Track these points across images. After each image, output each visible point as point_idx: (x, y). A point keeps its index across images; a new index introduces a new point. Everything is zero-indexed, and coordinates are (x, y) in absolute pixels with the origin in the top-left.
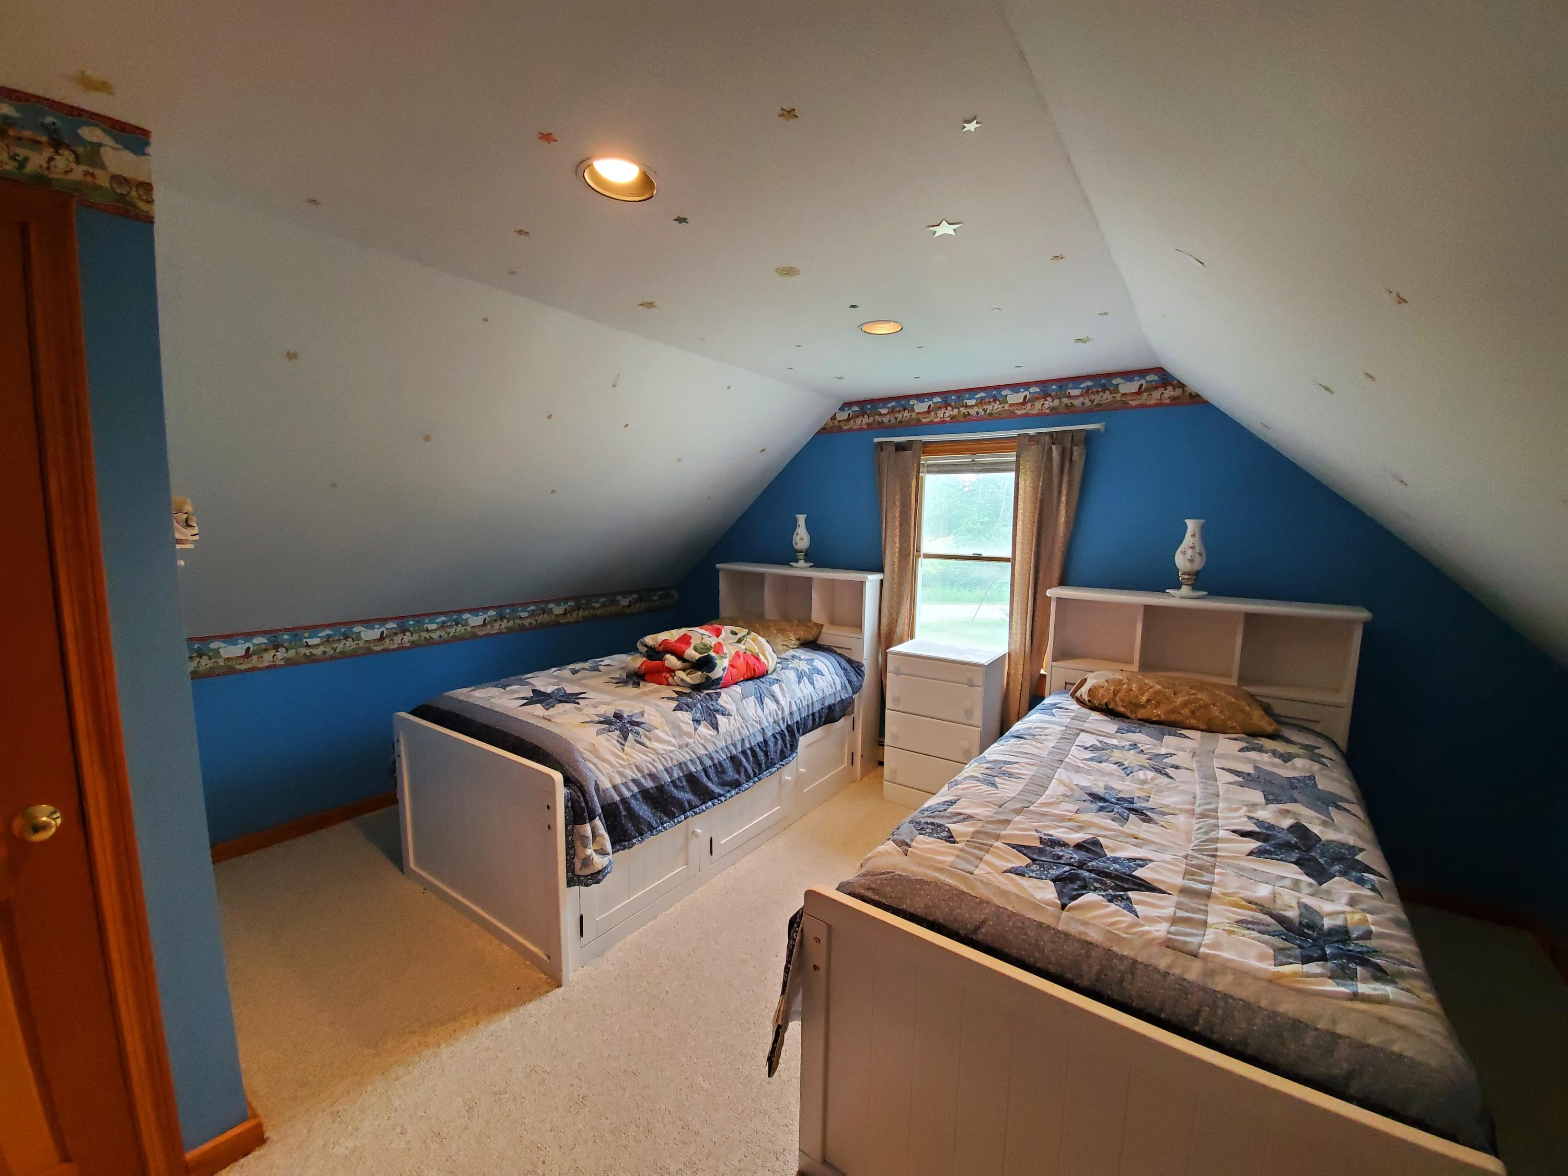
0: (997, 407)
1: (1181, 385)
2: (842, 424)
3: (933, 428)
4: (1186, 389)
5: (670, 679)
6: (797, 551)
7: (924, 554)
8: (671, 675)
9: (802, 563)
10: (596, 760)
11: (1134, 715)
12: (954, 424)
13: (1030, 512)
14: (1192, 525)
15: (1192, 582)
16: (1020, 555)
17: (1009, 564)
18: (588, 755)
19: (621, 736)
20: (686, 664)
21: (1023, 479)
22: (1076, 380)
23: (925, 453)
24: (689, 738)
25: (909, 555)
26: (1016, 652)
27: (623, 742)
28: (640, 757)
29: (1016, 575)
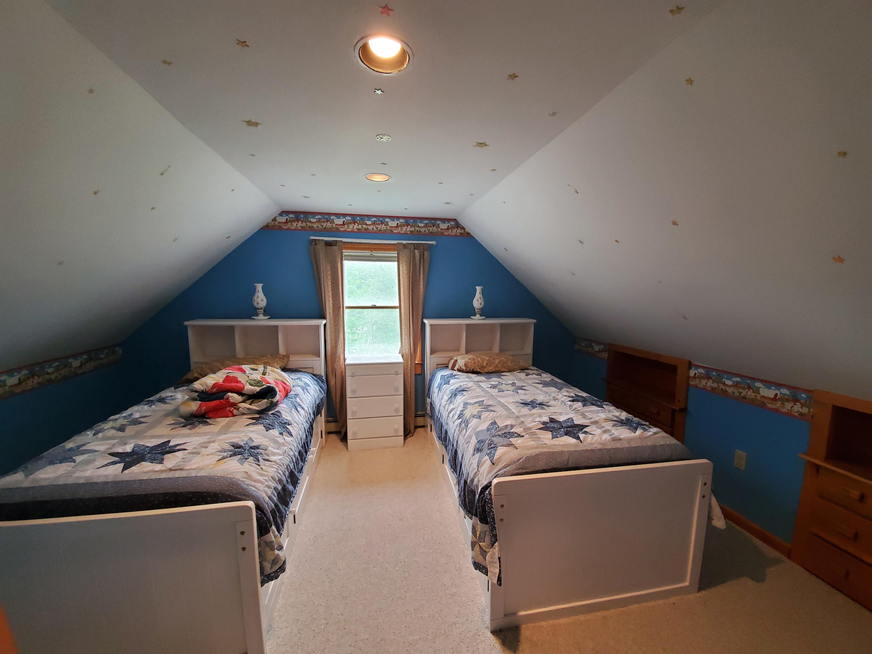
0: (383, 227)
1: (464, 229)
2: (282, 225)
3: (347, 234)
4: (465, 230)
5: (235, 412)
6: (257, 309)
7: (346, 307)
8: (235, 408)
9: (261, 317)
10: (253, 483)
11: (483, 372)
12: (359, 233)
13: (407, 283)
14: (479, 289)
15: (480, 313)
16: (403, 304)
17: (398, 310)
18: (248, 482)
19: (255, 459)
20: (244, 397)
21: (401, 266)
22: (422, 219)
23: (345, 248)
24: (284, 447)
25: (340, 307)
26: (406, 355)
27: (259, 463)
28: (272, 470)
29: (402, 315)
